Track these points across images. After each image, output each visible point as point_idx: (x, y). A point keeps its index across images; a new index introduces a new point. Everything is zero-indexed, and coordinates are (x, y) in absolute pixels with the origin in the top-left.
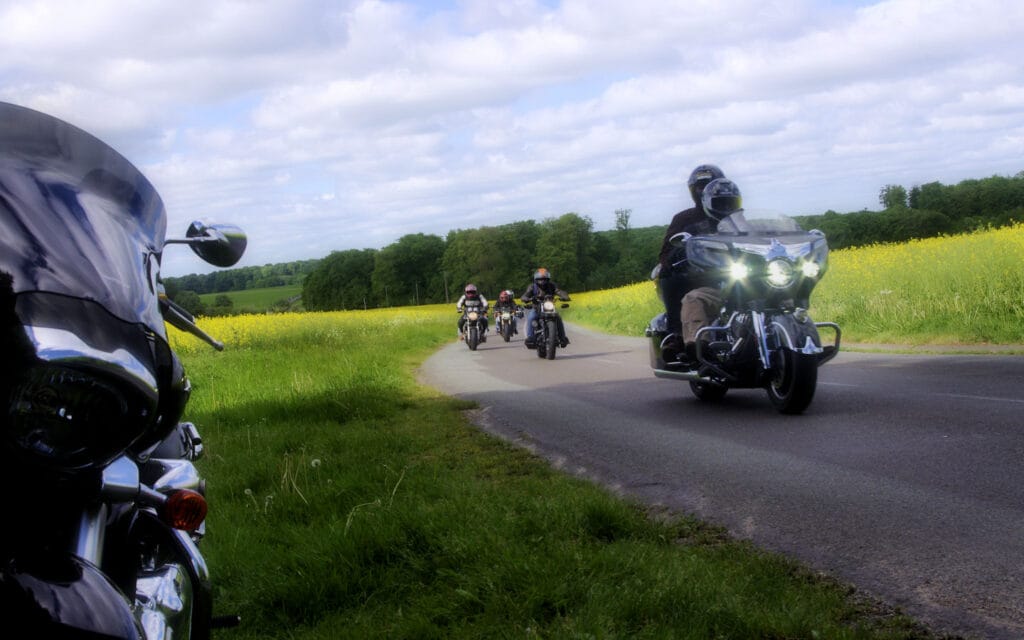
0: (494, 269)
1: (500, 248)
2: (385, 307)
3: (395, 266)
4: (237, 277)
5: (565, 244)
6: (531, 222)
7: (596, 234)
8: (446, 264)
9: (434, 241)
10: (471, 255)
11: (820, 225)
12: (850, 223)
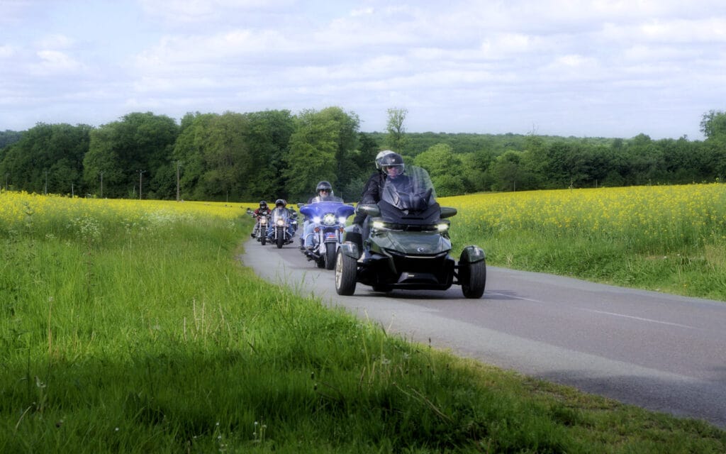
0: (236, 165)
1: (245, 141)
3: (114, 148)
5: (325, 143)
6: (286, 113)
7: (362, 134)
8: (177, 153)
9: (166, 123)
10: (210, 145)
11: (628, 150)
12: (664, 151)
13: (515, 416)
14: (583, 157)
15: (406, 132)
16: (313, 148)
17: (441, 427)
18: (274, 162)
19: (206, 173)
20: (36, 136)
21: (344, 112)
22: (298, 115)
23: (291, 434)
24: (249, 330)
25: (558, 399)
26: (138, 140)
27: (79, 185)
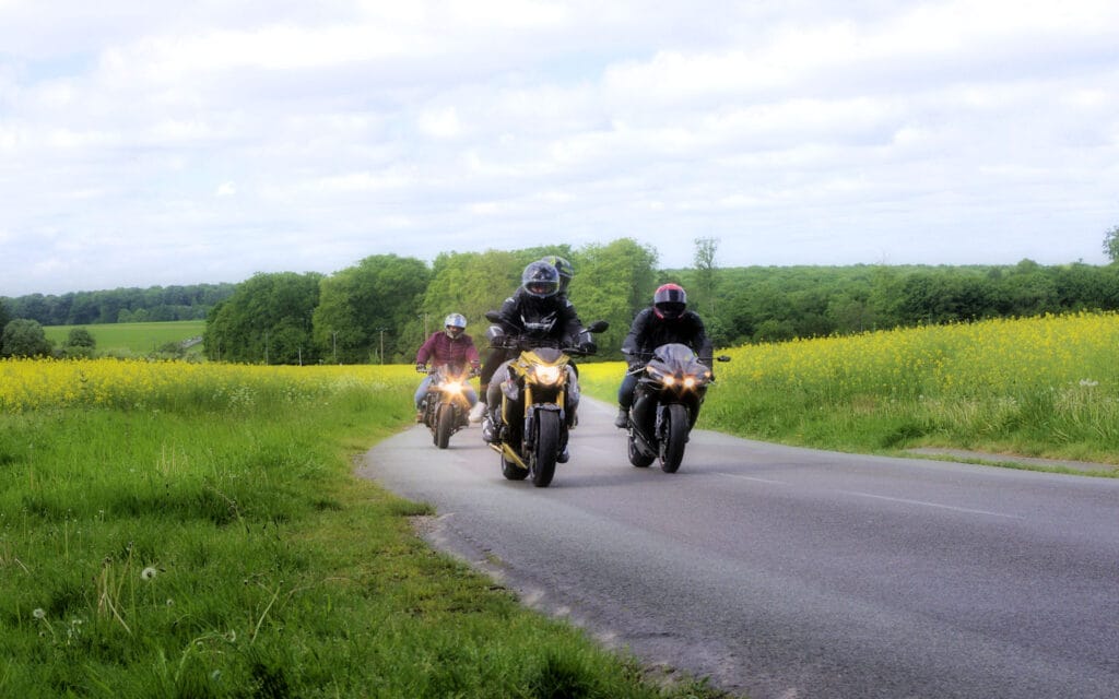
2: (331, 363)
3: (350, 301)
4: (105, 302)
5: (614, 284)
6: (565, 248)
7: (661, 272)
8: (430, 303)
9: (414, 267)
10: (470, 292)
11: (1007, 281)
12: (1056, 281)
14: (949, 292)
15: (720, 266)
16: (598, 292)
20: (254, 289)
21: (638, 243)
22: (581, 251)
26: (379, 289)
27: (308, 348)
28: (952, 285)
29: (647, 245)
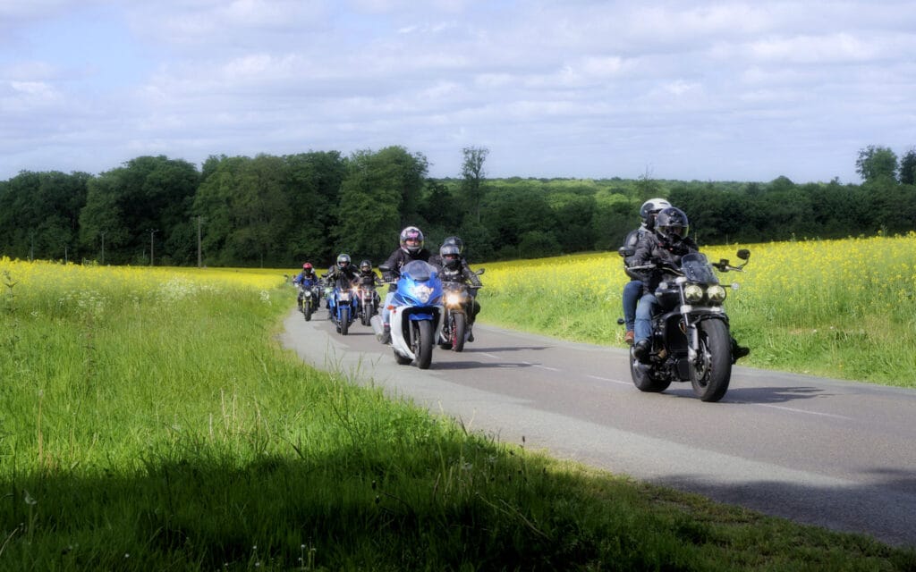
0: (273, 220)
1: (284, 190)
2: (98, 263)
3: (118, 202)
5: (384, 192)
6: (334, 155)
7: (430, 180)
8: (198, 206)
9: (183, 169)
10: (239, 197)
11: (765, 197)
12: (812, 198)
13: (630, 532)
14: (710, 207)
15: (487, 177)
16: (368, 199)
17: (536, 547)
18: (320, 217)
19: (236, 232)
20: (19, 188)
21: (408, 152)
22: (350, 157)
23: (348, 559)
24: (292, 429)
25: (683, 510)
26: (147, 191)
27: (75, 247)
28: (713, 200)
29: (417, 153)
